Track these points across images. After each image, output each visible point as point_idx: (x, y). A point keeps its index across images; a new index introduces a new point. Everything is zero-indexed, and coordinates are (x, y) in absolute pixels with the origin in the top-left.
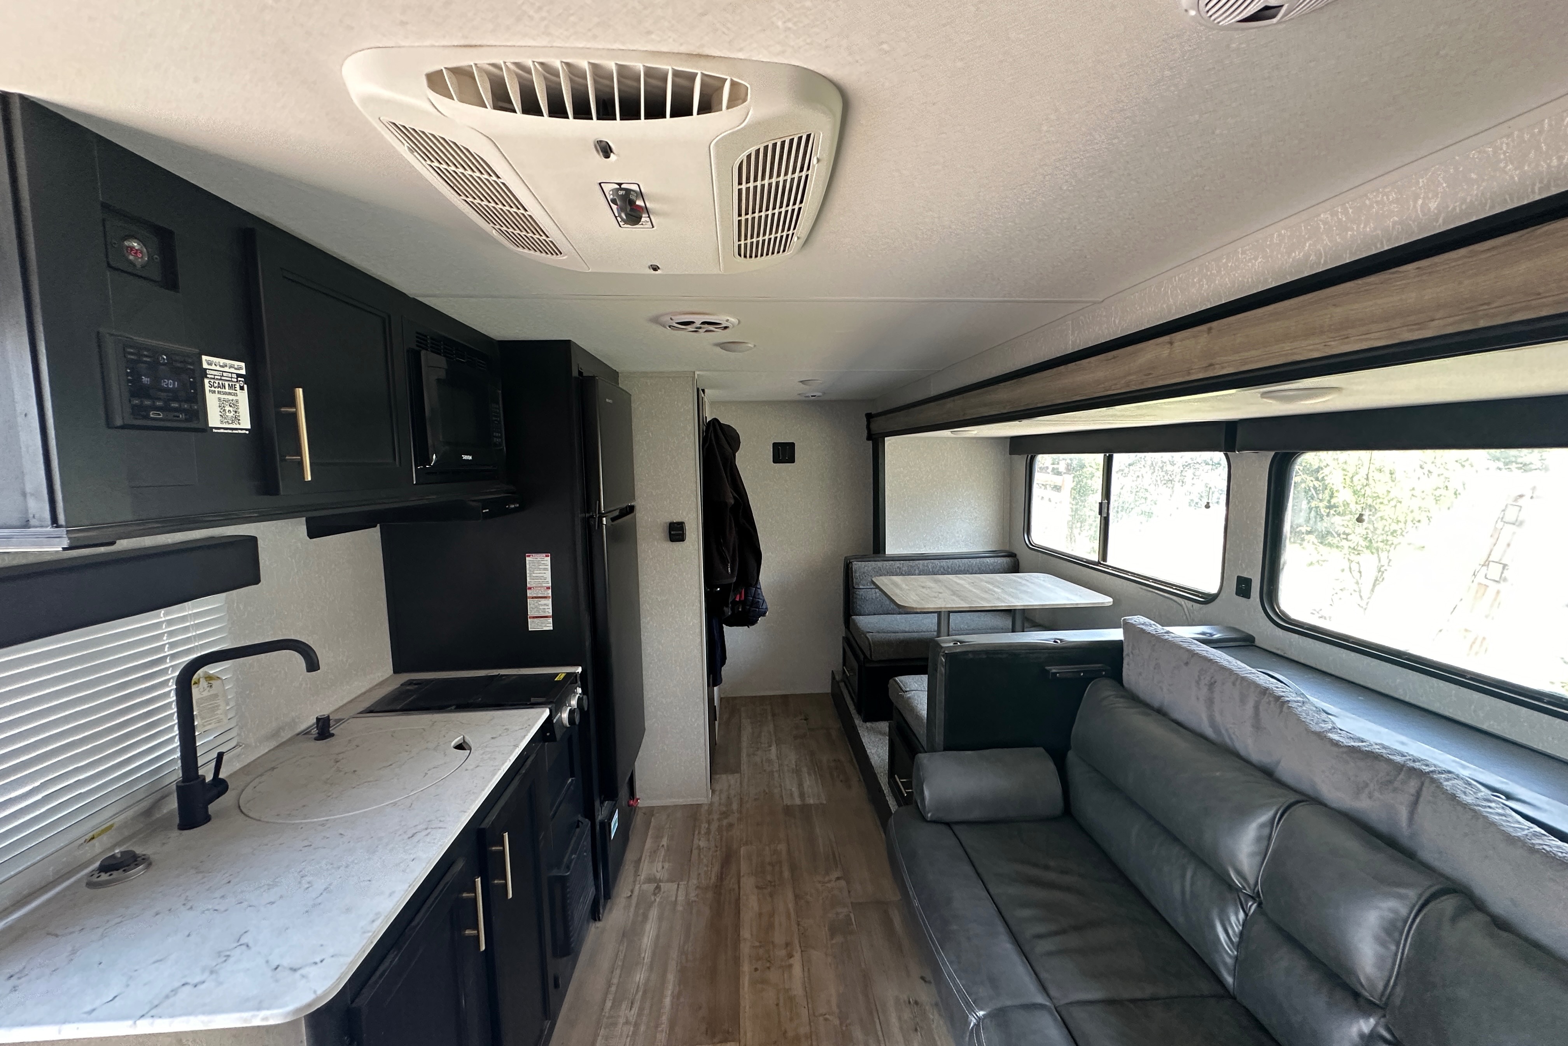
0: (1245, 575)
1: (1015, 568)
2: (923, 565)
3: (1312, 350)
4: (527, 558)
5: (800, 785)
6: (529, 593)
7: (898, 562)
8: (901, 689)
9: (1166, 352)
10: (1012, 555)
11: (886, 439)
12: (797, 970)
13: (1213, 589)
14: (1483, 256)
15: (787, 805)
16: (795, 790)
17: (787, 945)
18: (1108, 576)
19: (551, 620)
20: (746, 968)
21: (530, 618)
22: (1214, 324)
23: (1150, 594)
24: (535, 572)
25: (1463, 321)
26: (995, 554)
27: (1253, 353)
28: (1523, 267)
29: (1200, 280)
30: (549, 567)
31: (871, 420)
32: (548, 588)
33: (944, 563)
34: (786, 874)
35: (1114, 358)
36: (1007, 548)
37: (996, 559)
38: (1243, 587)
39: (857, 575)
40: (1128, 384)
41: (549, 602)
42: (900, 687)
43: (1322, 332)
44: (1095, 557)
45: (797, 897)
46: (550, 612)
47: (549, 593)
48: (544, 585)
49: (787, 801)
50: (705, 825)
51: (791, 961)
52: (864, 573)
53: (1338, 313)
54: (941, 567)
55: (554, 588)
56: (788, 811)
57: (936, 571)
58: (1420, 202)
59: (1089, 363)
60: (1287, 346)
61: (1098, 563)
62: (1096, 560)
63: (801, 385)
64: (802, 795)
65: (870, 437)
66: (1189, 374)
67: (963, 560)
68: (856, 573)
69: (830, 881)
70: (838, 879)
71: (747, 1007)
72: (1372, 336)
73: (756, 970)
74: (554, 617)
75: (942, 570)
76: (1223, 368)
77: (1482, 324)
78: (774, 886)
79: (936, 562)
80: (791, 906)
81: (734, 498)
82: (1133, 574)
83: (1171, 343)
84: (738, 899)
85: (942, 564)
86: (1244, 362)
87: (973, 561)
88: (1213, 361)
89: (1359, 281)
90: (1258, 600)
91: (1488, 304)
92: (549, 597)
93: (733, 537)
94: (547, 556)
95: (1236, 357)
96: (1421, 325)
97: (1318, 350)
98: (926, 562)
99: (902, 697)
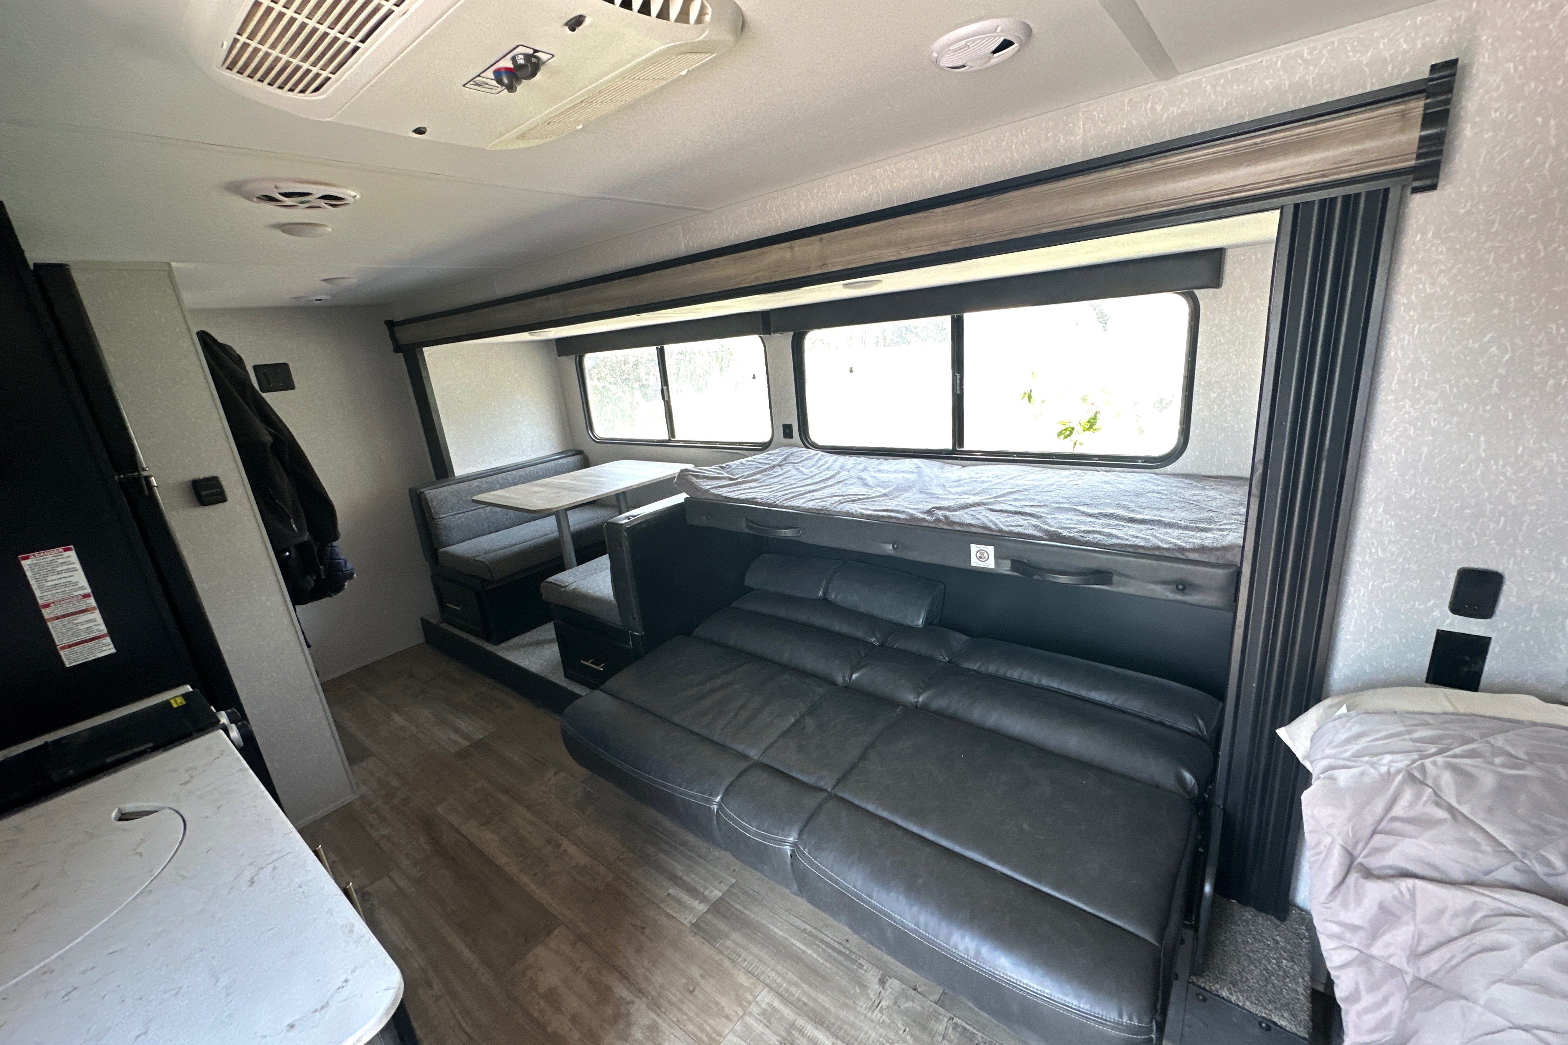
0: (787, 423)
1: (586, 463)
2: (502, 478)
3: (890, 256)
4: (24, 563)
5: (457, 730)
6: (46, 613)
7: (475, 481)
8: (561, 586)
9: (788, 255)
10: (579, 453)
11: (425, 349)
12: (572, 850)
13: (766, 438)
14: (971, 208)
15: (456, 752)
16: (453, 736)
17: (549, 842)
18: (682, 449)
19: (108, 640)
20: (525, 879)
21: (62, 648)
22: (825, 236)
23: (720, 454)
24: (50, 578)
25: (965, 242)
26: (564, 453)
27: (854, 257)
28: (989, 216)
29: (798, 203)
30: (78, 565)
31: (396, 328)
32: (86, 596)
33: (522, 472)
34: (504, 798)
35: (742, 258)
36: (571, 447)
37: (569, 459)
38: (787, 431)
39: (435, 503)
40: (757, 279)
41: (97, 615)
42: (558, 585)
43: (896, 245)
44: (665, 436)
45: (529, 808)
46: (103, 628)
47: (92, 601)
48: (76, 593)
49: (454, 749)
50: (371, 817)
51: (562, 848)
52: (442, 500)
53: (904, 233)
54: (520, 476)
55: (97, 592)
56: (462, 754)
57: (516, 481)
58: (930, 172)
59: (717, 262)
60: (875, 253)
61: (669, 441)
62: (667, 438)
63: (325, 283)
64: (465, 736)
65: (398, 349)
66: (808, 271)
67: (539, 466)
68: (432, 502)
69: (550, 780)
70: (556, 774)
71: (550, 900)
72: (923, 248)
73: (535, 874)
74: (112, 632)
75: (522, 479)
76: (834, 266)
77: (973, 244)
78: (500, 813)
79: (514, 472)
80: (529, 816)
81: (272, 435)
82: (701, 442)
83: (792, 248)
84: (471, 844)
85: (521, 474)
86: (848, 263)
87: (548, 464)
88: (826, 262)
89: (914, 215)
90: (799, 438)
91: (975, 234)
92: (93, 609)
93: (285, 485)
94: (69, 549)
95: (843, 259)
96: (946, 243)
97: (893, 256)
98: (504, 475)
99: (565, 592)
